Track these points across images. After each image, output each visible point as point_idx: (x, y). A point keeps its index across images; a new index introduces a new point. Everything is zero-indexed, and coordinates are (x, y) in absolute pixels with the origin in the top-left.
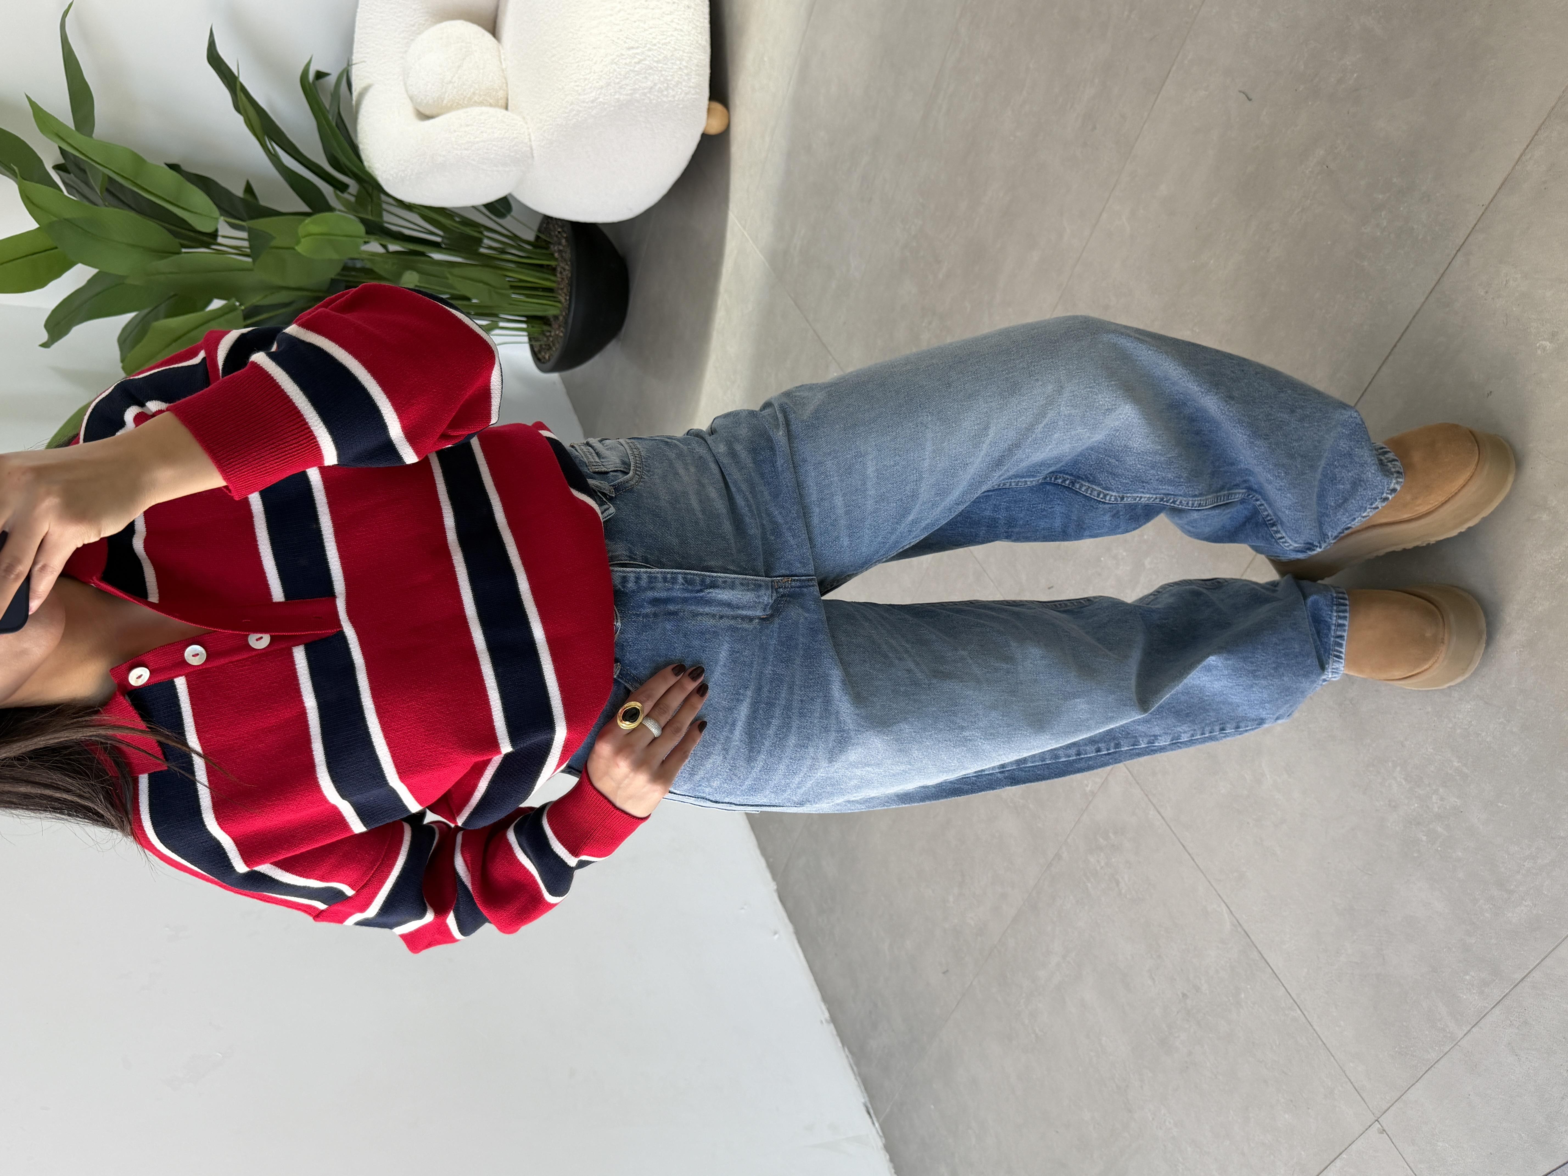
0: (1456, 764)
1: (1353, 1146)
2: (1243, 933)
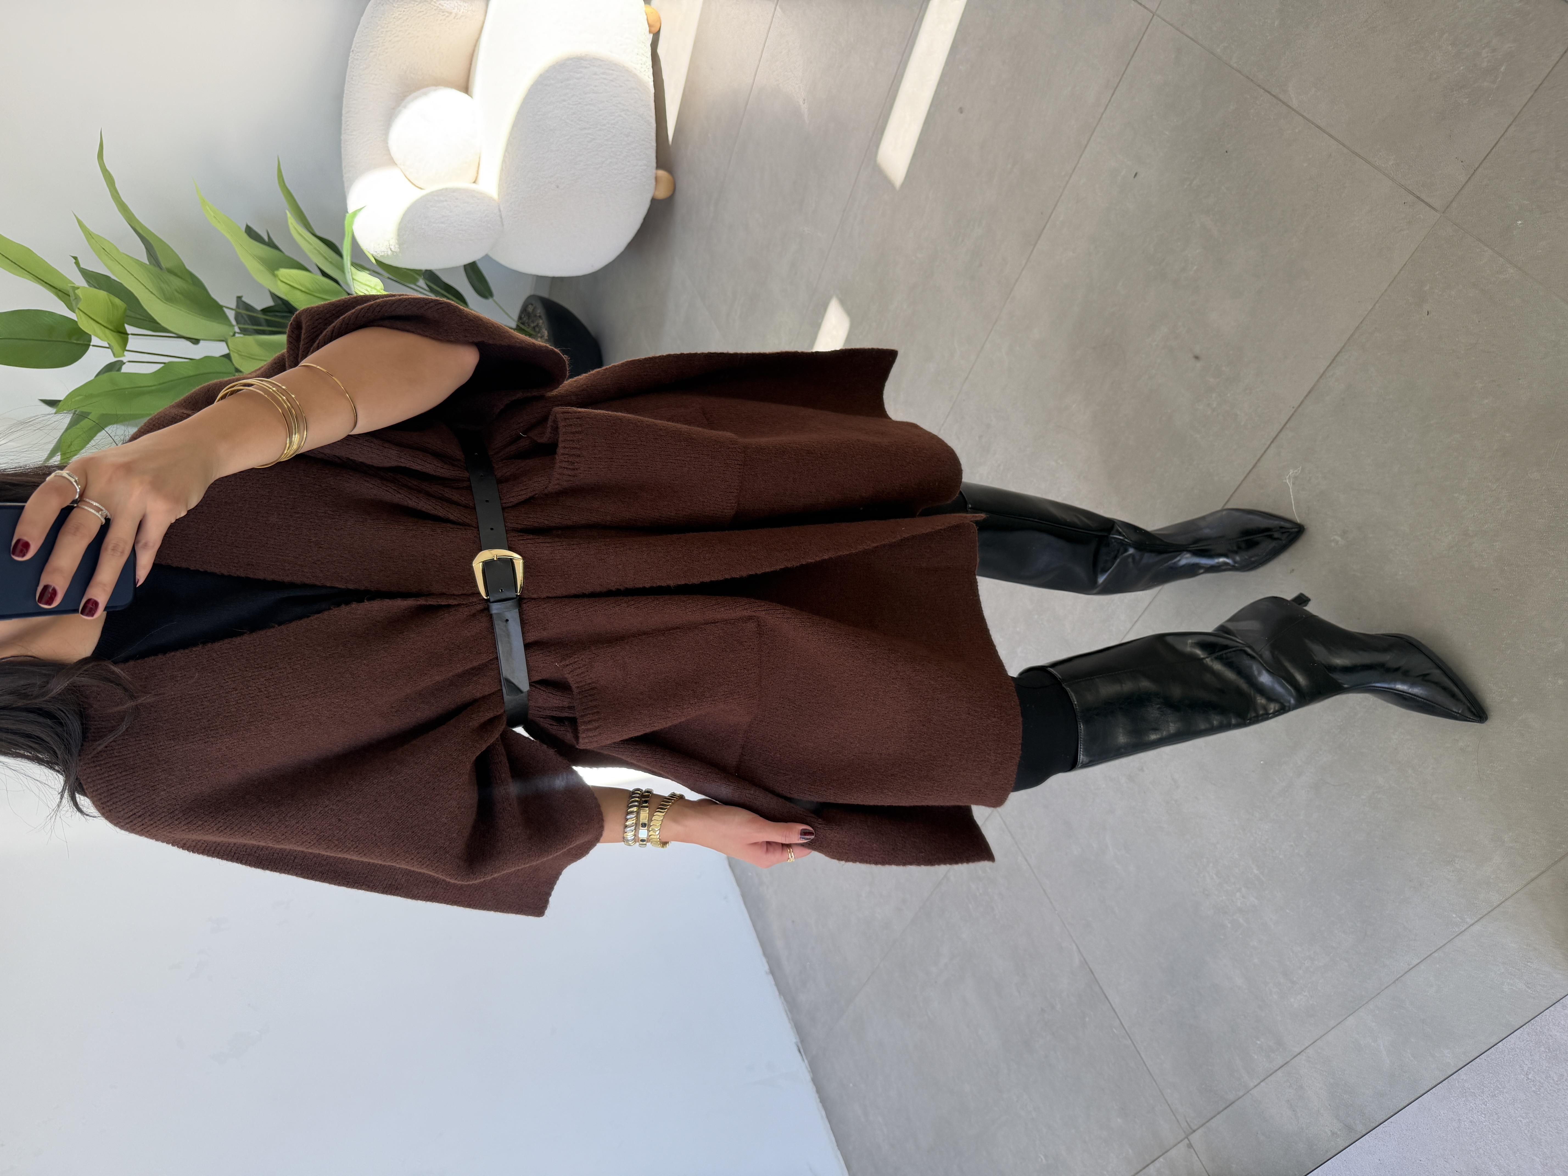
0: (1256, 871)
1: (1168, 1153)
2: (1088, 969)
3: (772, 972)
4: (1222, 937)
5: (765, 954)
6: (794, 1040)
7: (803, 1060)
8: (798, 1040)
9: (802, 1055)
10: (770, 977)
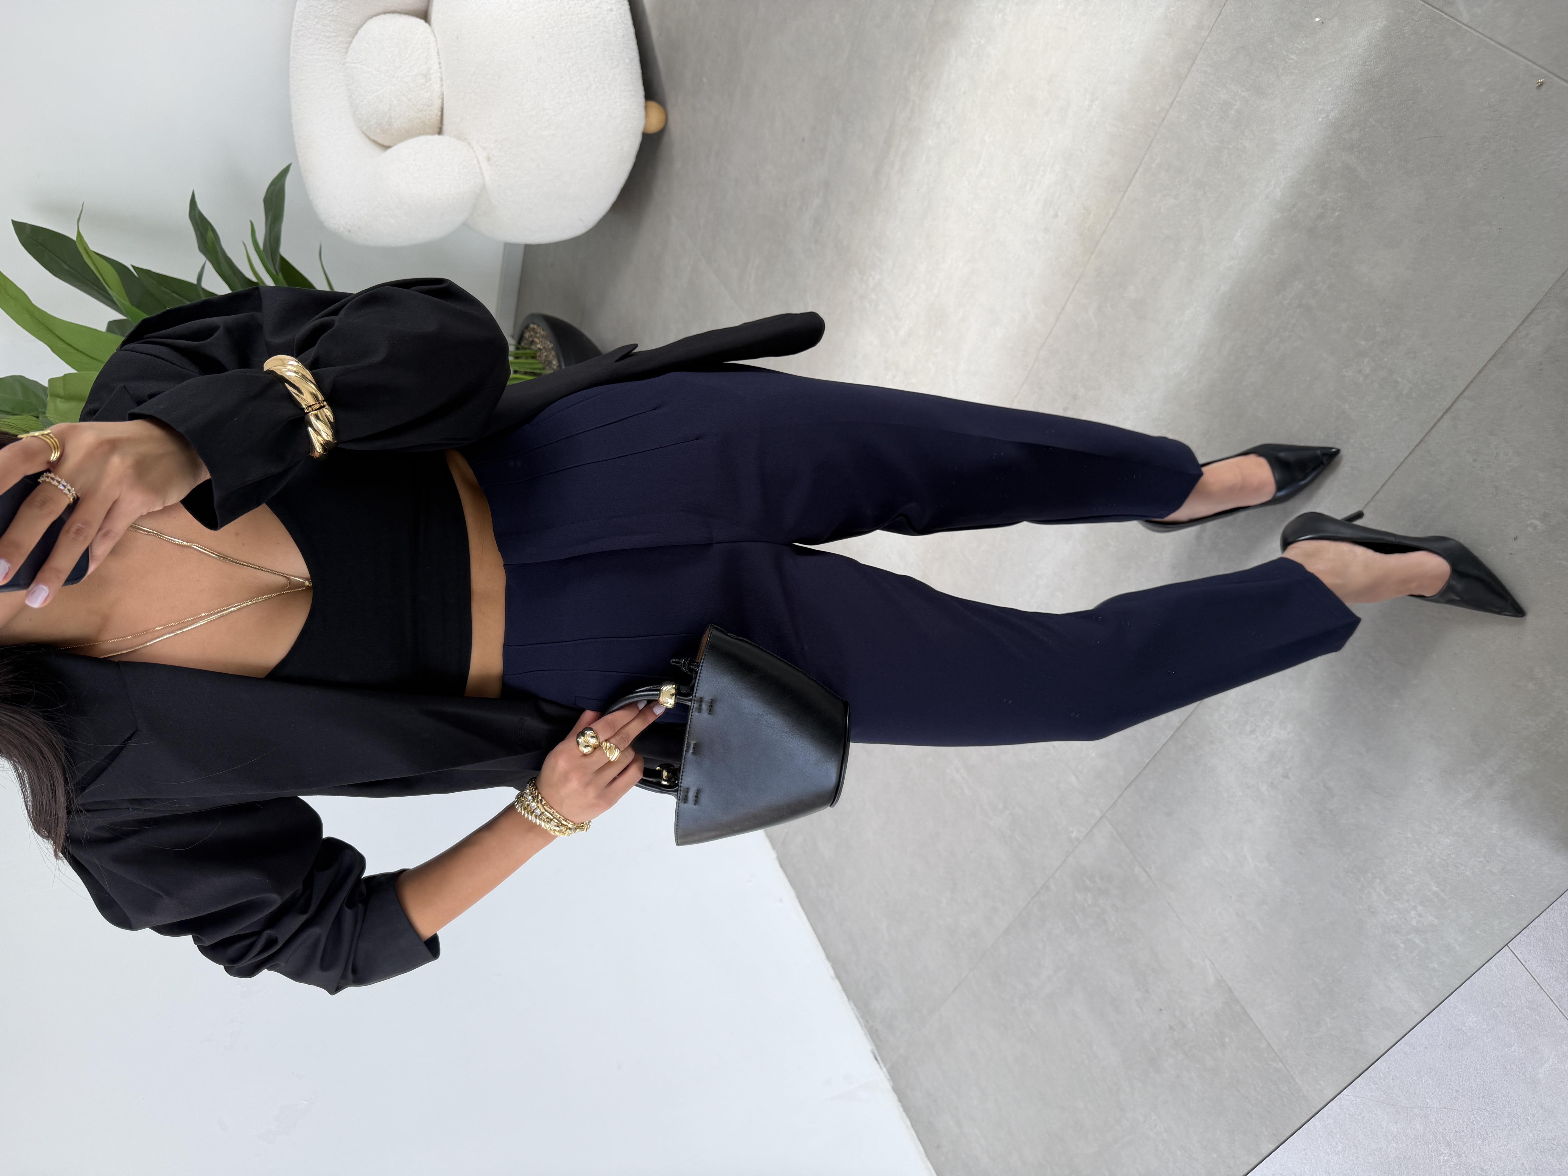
3: (838, 977)
4: (1394, 958)
5: (828, 957)
6: (869, 1048)
7: (881, 1068)
8: (874, 1047)
9: (879, 1063)
10: (837, 982)
